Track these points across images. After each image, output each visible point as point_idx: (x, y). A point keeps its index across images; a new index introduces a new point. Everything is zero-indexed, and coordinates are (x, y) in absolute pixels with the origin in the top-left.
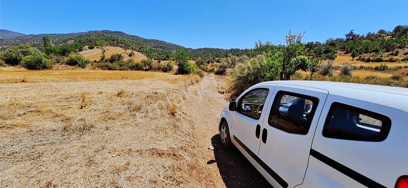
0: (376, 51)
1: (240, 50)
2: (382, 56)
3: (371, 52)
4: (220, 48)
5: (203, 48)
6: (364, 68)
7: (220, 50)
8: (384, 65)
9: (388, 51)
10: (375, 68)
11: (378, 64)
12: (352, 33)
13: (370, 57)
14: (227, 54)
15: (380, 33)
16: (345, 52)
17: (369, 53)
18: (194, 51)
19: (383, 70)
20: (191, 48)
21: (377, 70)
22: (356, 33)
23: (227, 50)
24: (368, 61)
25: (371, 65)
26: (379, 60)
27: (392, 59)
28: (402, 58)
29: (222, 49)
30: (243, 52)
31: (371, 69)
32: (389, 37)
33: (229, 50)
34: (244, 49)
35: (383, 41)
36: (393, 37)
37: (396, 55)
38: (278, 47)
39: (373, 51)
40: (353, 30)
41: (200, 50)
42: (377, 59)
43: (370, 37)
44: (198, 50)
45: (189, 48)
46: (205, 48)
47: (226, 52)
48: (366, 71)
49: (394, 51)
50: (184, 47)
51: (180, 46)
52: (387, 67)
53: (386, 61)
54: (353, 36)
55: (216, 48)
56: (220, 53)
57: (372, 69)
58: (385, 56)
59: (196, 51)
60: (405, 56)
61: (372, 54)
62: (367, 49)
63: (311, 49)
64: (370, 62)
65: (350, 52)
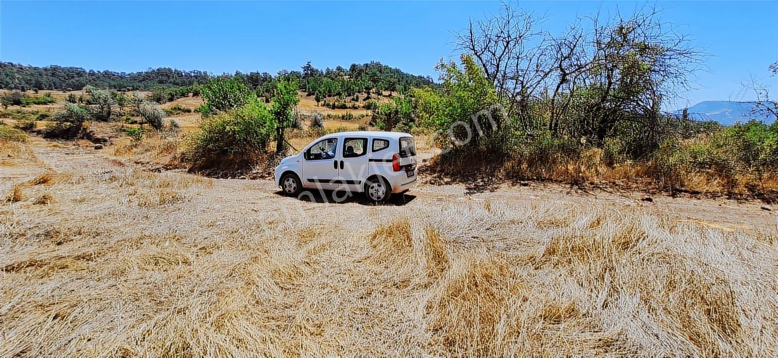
0: (339, 94)
2: (345, 102)
3: (334, 96)
6: (332, 117)
8: (349, 113)
9: (349, 95)
10: (342, 117)
11: (343, 112)
12: (310, 66)
13: (334, 103)
15: (338, 70)
16: (307, 93)
17: (333, 96)
21: (344, 119)
22: (314, 66)
24: (334, 107)
25: (337, 113)
26: (344, 107)
27: (354, 105)
28: (362, 105)
31: (336, 118)
32: (347, 77)
35: (343, 81)
36: (351, 78)
37: (357, 100)
39: (337, 94)
40: (310, 62)
42: (342, 106)
43: (329, 73)
48: (335, 122)
49: (354, 96)
52: (353, 116)
53: (350, 108)
54: (312, 70)
57: (340, 118)
58: (347, 100)
60: (364, 103)
61: (336, 98)
62: (330, 91)
63: (258, 85)
64: (336, 109)
65: (313, 94)
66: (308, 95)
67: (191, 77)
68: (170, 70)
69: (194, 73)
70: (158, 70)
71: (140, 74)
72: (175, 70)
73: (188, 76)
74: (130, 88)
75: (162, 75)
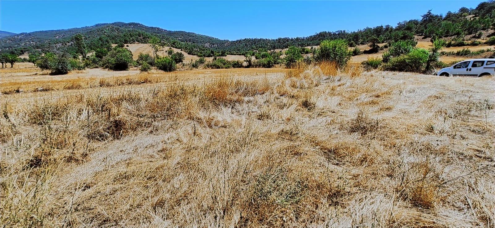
0: (458, 34)
1: (289, 39)
2: (464, 40)
3: (451, 36)
4: (264, 38)
5: (243, 39)
6: (446, 54)
7: (264, 40)
8: (466, 49)
9: (470, 34)
10: (456, 54)
11: (460, 49)
12: (430, 13)
13: (451, 42)
14: (274, 45)
15: (461, 11)
16: (423, 36)
17: (450, 36)
18: (232, 43)
19: (465, 55)
20: (228, 40)
21: (459, 55)
22: (435, 13)
23: (274, 40)
24: (449, 46)
25: (453, 51)
26: (461, 44)
27: (474, 42)
28: (484, 41)
29: (267, 39)
30: (294, 41)
31: (452, 54)
32: (471, 16)
33: (277, 40)
34: (294, 38)
35: (466, 21)
36: (476, 16)
37: (479, 37)
38: (337, 33)
39: (455, 35)
40: (431, 10)
41: (240, 41)
42: (459, 44)
43: (449, 16)
44: (237, 42)
45: (225, 40)
46: (246, 39)
47: (273, 43)
48: (448, 57)
49: (477, 33)
50: (219, 39)
51: (213, 38)
52: (470, 52)
53: (468, 45)
54: (431, 17)
55: (260, 39)
56: (266, 44)
57: (454, 54)
58: (467, 39)
59: (235, 43)
60: (488, 39)
61: (453, 37)
62: (448, 32)
63: (380, 35)
64: (451, 47)
65: (429, 37)
66: (423, 38)
67: (336, 34)
68: (326, 32)
69: (338, 32)
70: (320, 33)
71: (311, 37)
72: (328, 32)
73: (334, 34)
74: (306, 45)
75: (321, 36)
